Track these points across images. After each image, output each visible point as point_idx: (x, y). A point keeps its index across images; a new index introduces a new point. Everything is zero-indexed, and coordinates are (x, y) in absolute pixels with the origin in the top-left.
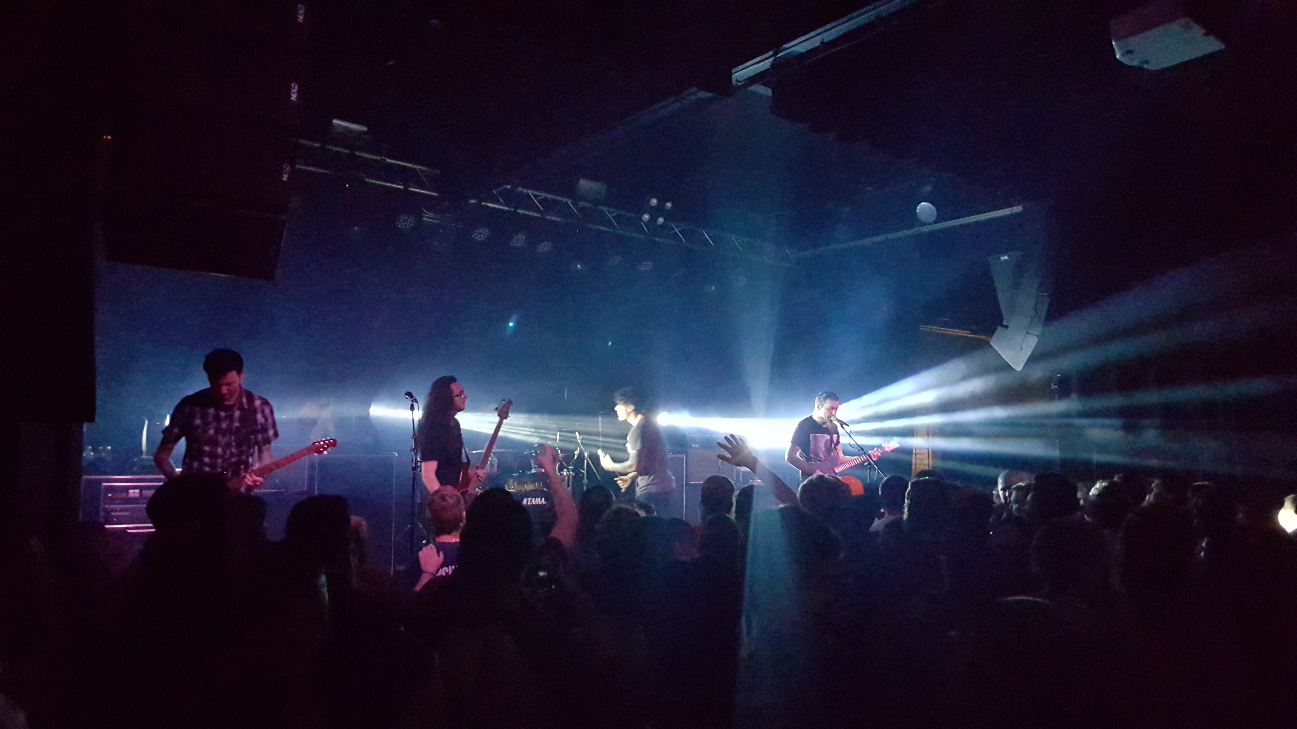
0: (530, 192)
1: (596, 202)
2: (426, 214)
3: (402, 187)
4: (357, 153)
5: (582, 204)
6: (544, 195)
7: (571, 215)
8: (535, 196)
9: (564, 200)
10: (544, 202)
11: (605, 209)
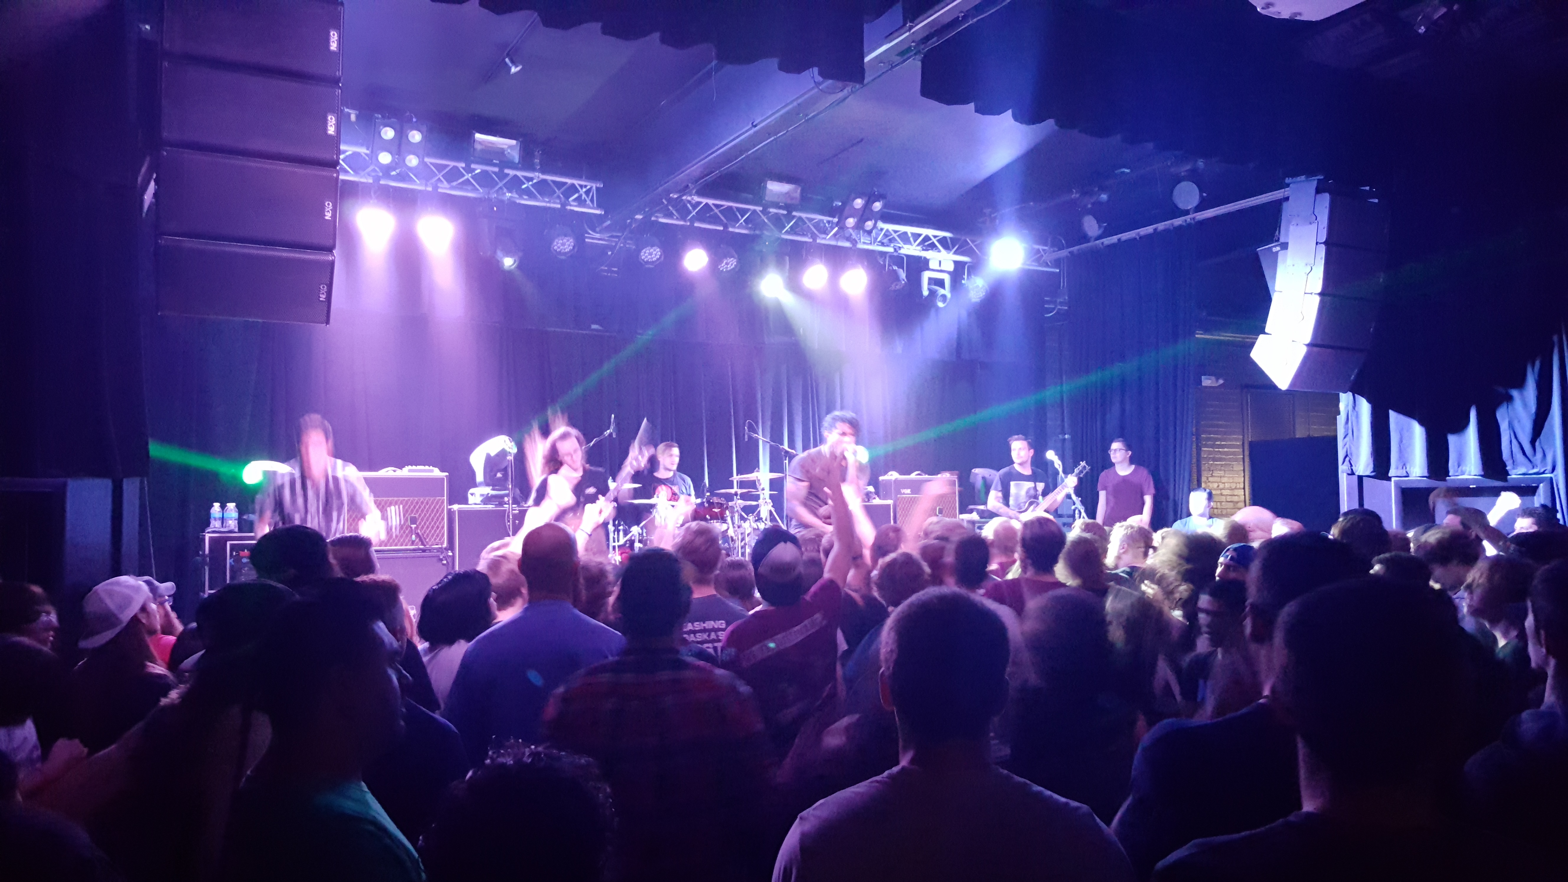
0: (712, 202)
1: (789, 208)
2: (589, 234)
3: (559, 206)
4: (507, 171)
6: (726, 204)
7: (764, 225)
9: (751, 207)
10: (726, 211)
11: (804, 215)
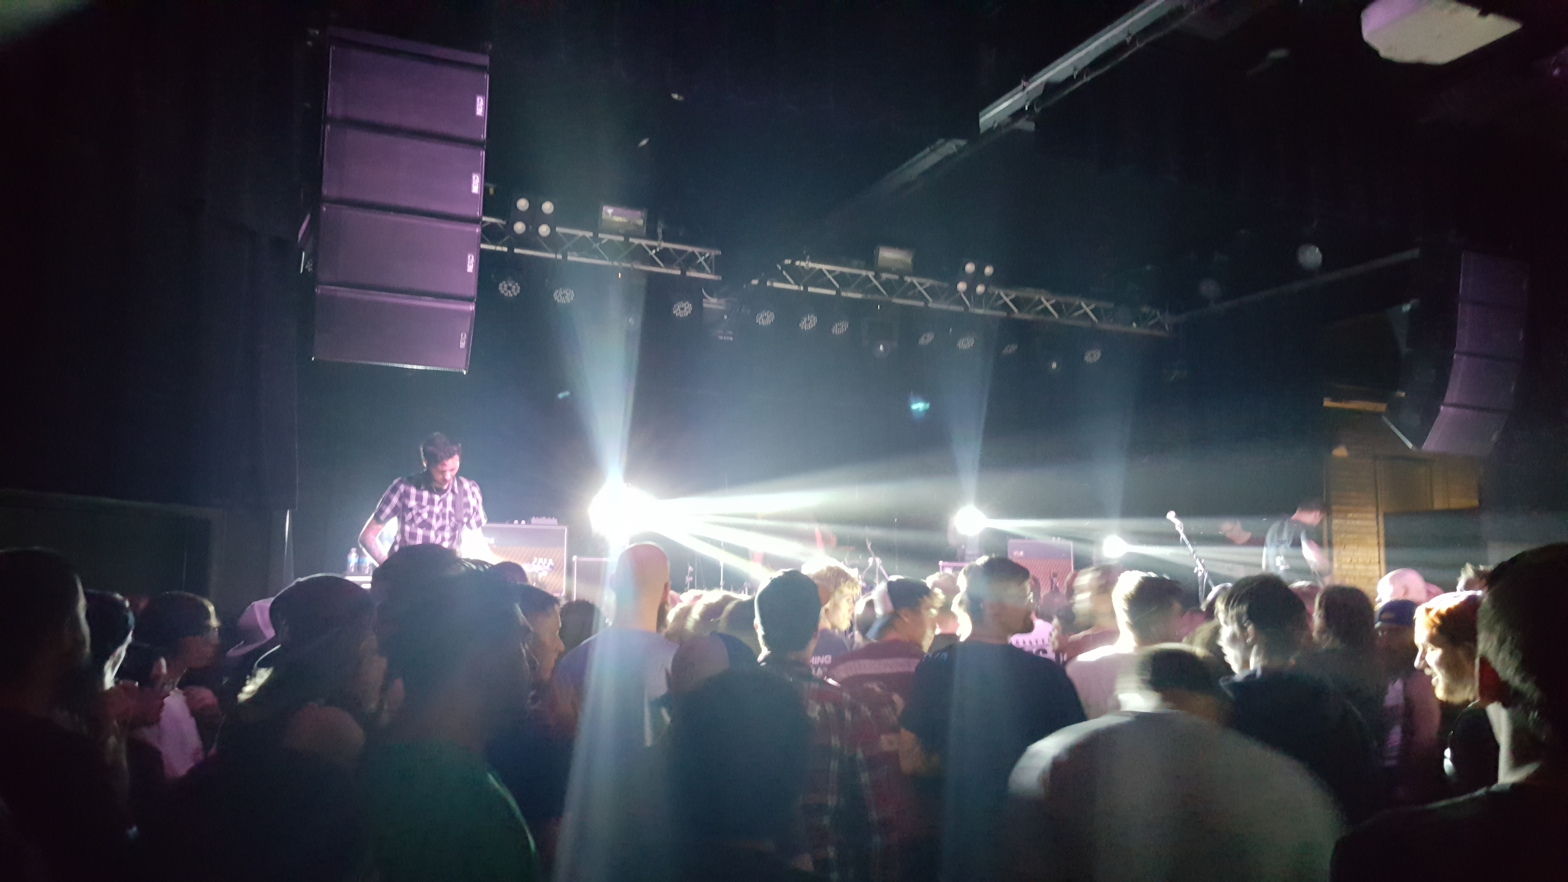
0: (824, 267)
1: (902, 273)
2: (707, 299)
3: (678, 272)
4: (631, 240)
5: (885, 276)
6: (838, 269)
7: (875, 290)
8: (830, 272)
9: (864, 273)
10: (840, 277)
11: (915, 281)
